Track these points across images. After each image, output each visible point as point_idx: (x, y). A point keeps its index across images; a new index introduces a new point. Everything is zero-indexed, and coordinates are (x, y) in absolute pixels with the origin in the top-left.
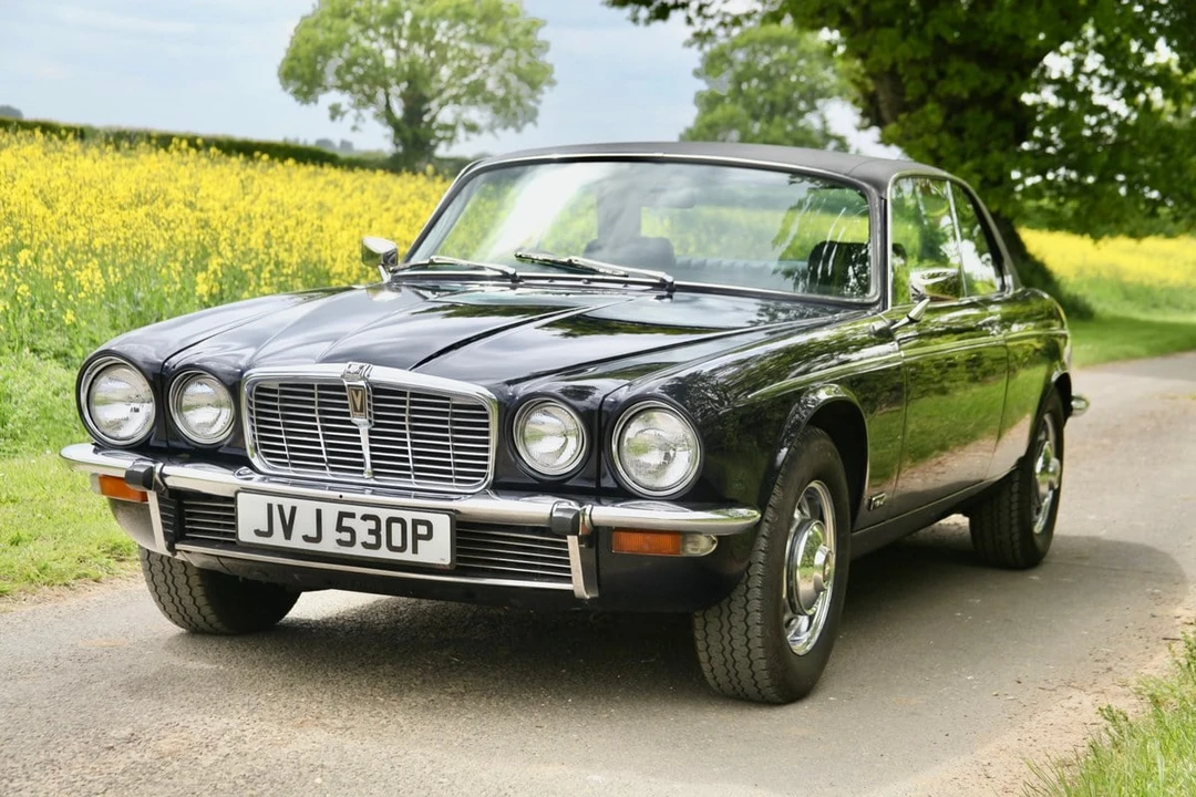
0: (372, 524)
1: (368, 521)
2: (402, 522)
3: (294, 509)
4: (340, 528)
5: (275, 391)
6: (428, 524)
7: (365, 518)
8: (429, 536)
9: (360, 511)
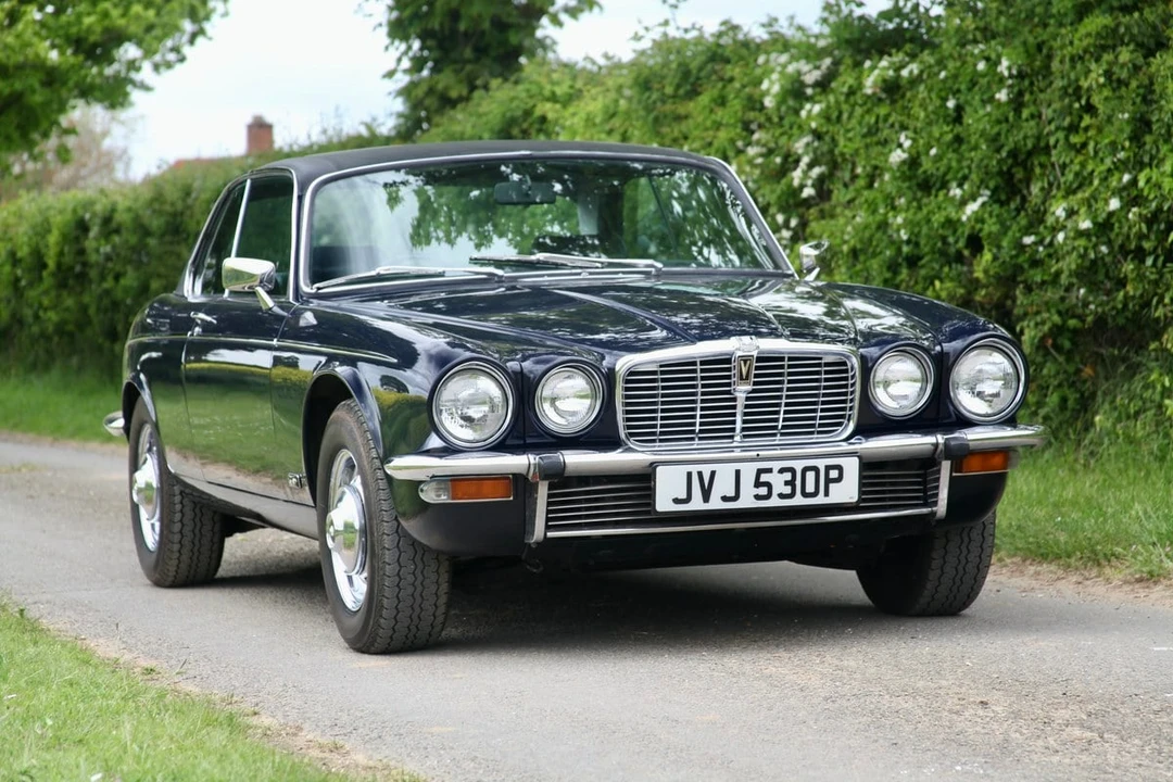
0: (788, 476)
1: (785, 474)
2: (816, 469)
3: (713, 474)
4: (758, 484)
5: (654, 373)
6: (839, 468)
7: (782, 471)
8: (839, 479)
9: (777, 465)
